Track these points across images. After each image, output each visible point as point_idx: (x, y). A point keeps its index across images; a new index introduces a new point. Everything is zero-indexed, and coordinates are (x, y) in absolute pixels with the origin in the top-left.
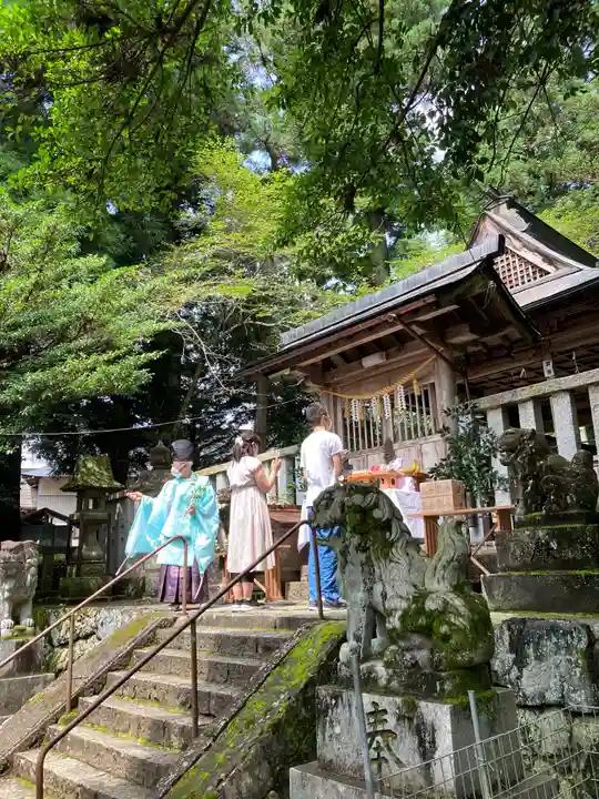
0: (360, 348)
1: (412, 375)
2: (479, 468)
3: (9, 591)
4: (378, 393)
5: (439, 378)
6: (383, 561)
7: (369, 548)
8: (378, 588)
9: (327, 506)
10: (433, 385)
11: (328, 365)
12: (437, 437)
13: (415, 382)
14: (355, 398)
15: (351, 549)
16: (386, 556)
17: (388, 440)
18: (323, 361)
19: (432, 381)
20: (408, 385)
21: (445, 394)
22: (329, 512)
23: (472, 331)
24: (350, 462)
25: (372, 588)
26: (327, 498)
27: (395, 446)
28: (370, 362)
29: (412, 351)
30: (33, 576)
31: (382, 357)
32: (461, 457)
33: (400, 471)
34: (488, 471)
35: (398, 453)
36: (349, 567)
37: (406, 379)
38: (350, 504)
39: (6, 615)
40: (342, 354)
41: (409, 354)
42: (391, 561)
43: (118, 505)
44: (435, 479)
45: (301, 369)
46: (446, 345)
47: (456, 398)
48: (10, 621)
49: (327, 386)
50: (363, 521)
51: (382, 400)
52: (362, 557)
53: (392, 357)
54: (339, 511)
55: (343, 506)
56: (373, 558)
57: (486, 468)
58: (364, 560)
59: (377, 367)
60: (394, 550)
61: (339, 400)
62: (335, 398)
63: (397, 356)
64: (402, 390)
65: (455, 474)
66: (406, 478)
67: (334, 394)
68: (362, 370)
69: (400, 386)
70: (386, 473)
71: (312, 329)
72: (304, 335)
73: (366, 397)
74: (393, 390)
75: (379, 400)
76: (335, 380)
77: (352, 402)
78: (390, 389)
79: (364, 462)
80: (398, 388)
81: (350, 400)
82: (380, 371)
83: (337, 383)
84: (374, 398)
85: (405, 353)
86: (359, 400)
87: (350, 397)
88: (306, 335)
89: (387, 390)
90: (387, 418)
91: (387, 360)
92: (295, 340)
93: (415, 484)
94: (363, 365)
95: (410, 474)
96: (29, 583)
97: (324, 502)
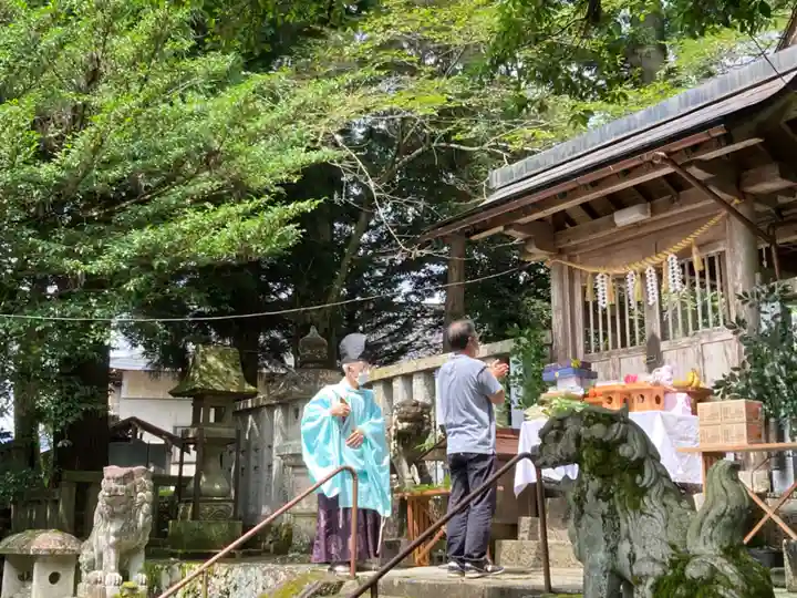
0: (611, 197)
1: (690, 240)
3: (116, 535)
4: (637, 267)
5: (732, 246)
6: (632, 513)
7: (612, 495)
8: (624, 548)
9: (557, 438)
10: (722, 255)
11: (562, 221)
12: (728, 334)
13: (695, 249)
14: (602, 272)
15: (589, 495)
16: (636, 507)
17: (653, 336)
18: (554, 215)
19: (721, 249)
20: (684, 254)
21: (740, 269)
22: (560, 446)
23: (783, 176)
24: (594, 367)
25: (616, 548)
26: (557, 428)
27: (664, 346)
28: (626, 218)
29: (689, 204)
30: (146, 516)
31: (646, 213)
32: (762, 366)
33: (668, 385)
35: (667, 356)
36: (586, 519)
37: (682, 245)
38: (587, 436)
39: (113, 567)
40: (586, 206)
41: (687, 208)
42: (642, 513)
43: (250, 418)
44: (723, 397)
45: (521, 227)
46: (743, 195)
47: (758, 276)
48: (118, 577)
49: (561, 252)
50: (606, 460)
51: (643, 276)
52: (604, 506)
53: (658, 213)
54: (573, 445)
55: (578, 439)
56: (618, 509)
58: (606, 511)
59: (637, 225)
60: (646, 500)
61: (577, 275)
62: (571, 270)
63: (668, 210)
64: (675, 261)
65: (753, 391)
66: (678, 394)
67: (570, 264)
68: (614, 230)
69: (672, 256)
70: (648, 386)
71: (537, 165)
72: (525, 175)
73: (619, 271)
74: (661, 263)
75: (639, 276)
76: (573, 243)
77: (598, 277)
78: (657, 260)
79: (614, 368)
80: (669, 259)
81: (595, 275)
82: (640, 232)
83: (576, 248)
84: (632, 272)
85: (681, 205)
86: (608, 275)
87: (595, 270)
88: (528, 174)
89: (651, 261)
90: (650, 303)
91: (653, 215)
92: (510, 181)
93: (691, 405)
94: (616, 222)
95: (682, 389)
96: (140, 524)
97: (553, 432)
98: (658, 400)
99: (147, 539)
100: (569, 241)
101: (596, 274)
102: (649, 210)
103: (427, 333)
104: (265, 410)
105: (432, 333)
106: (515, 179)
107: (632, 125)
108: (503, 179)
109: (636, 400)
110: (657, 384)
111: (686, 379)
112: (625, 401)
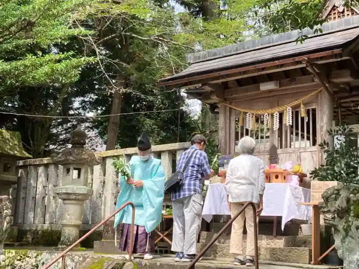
1: (300, 101)
2: (347, 174)
4: (270, 111)
11: (225, 86)
12: (314, 149)
13: (302, 106)
14: (250, 112)
17: (273, 146)
18: (222, 83)
19: (314, 107)
20: (296, 108)
21: (325, 119)
23: (352, 76)
27: (279, 151)
28: (265, 87)
32: (334, 165)
34: (355, 177)
35: (280, 156)
37: (295, 103)
41: (299, 86)
43: (21, 170)
44: (314, 179)
46: (329, 82)
47: (334, 122)
49: (225, 100)
51: (272, 116)
53: (283, 86)
54: (345, 203)
55: (348, 200)
57: (354, 175)
59: (270, 91)
61: (233, 112)
62: (230, 108)
63: (289, 85)
64: (291, 111)
65: (329, 177)
66: (293, 176)
67: (230, 106)
68: (259, 92)
69: (289, 108)
71: (215, 54)
74: (284, 110)
75: (270, 115)
76: (234, 96)
77: (247, 114)
78: (281, 109)
80: (287, 109)
81: (245, 113)
82: (271, 94)
83: (234, 99)
84: (266, 114)
85: (296, 84)
86: (253, 114)
87: (246, 111)
88: (209, 58)
89: (277, 109)
90: (274, 130)
91: (280, 87)
92: (199, 61)
93: (299, 181)
94: (260, 88)
95: (295, 174)
96: (4, 228)
97: (334, 196)
98: (285, 178)
100: (232, 95)
102: (278, 85)
104: (32, 167)
106: (201, 60)
107: (271, 41)
108: (195, 58)
109: (274, 177)
110: (285, 170)
111: (296, 168)
112: (267, 177)
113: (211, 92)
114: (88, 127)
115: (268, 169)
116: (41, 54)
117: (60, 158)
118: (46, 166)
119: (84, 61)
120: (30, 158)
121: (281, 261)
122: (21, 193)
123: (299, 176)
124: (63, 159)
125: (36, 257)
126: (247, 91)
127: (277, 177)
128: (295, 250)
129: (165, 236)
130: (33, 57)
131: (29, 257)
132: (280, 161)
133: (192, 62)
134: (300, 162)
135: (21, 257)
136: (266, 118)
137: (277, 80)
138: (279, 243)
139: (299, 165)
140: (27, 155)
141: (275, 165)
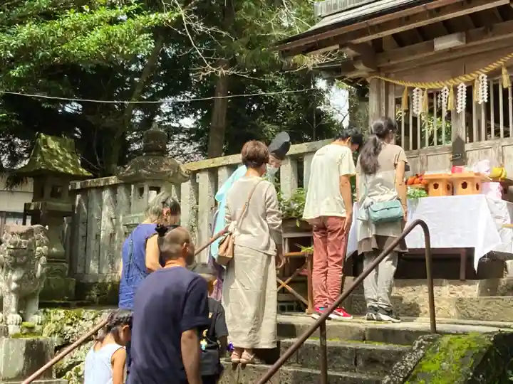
1: (501, 62)
4: (452, 82)
13: (504, 71)
14: (418, 87)
18: (373, 41)
20: (494, 76)
27: (468, 146)
28: (444, 44)
31: (461, 40)
33: (486, 175)
35: (470, 155)
37: (492, 67)
39: (13, 309)
41: (498, 38)
43: (78, 197)
45: (354, 47)
48: (18, 317)
49: (379, 70)
51: (455, 90)
53: (472, 40)
59: (451, 50)
61: (392, 89)
62: (387, 84)
63: (482, 39)
64: (485, 80)
66: (491, 183)
67: (387, 80)
68: (431, 53)
69: (483, 75)
70: (472, 175)
72: (349, 7)
73: (434, 86)
74: (474, 80)
75: (452, 90)
76: (392, 63)
77: (415, 90)
78: (469, 78)
79: (422, 163)
80: (480, 78)
81: (411, 89)
82: (453, 56)
83: (393, 67)
84: (446, 88)
85: (493, 36)
86: (423, 90)
87: (411, 85)
88: (352, 6)
89: (464, 79)
90: (458, 112)
91: (467, 42)
92: (336, 11)
93: (502, 192)
94: (435, 46)
95: (495, 179)
96: (38, 274)
98: (478, 187)
99: (42, 286)
100: (389, 61)
101: (414, 88)
102: (464, 38)
103: (181, 145)
104: (94, 191)
105: (185, 145)
106: (339, 10)
108: (329, 7)
109: (460, 186)
110: (478, 174)
111: (497, 171)
112: (448, 188)
113: (356, 58)
114: (183, 140)
115: (450, 173)
116: (88, 10)
117: (128, 172)
118: (114, 188)
119: (156, 19)
120: (90, 178)
121: (474, 319)
122: (80, 230)
123: (502, 184)
124: (133, 173)
125: (93, 319)
126: (413, 53)
127: (465, 186)
128: (498, 301)
129: (287, 284)
130: (77, 14)
131: (83, 319)
132: (469, 161)
133: (324, 14)
134: (503, 161)
135: (73, 319)
136: (446, 94)
137: (461, 31)
138: (471, 290)
139: (502, 166)
140: (85, 172)
141: (462, 167)
